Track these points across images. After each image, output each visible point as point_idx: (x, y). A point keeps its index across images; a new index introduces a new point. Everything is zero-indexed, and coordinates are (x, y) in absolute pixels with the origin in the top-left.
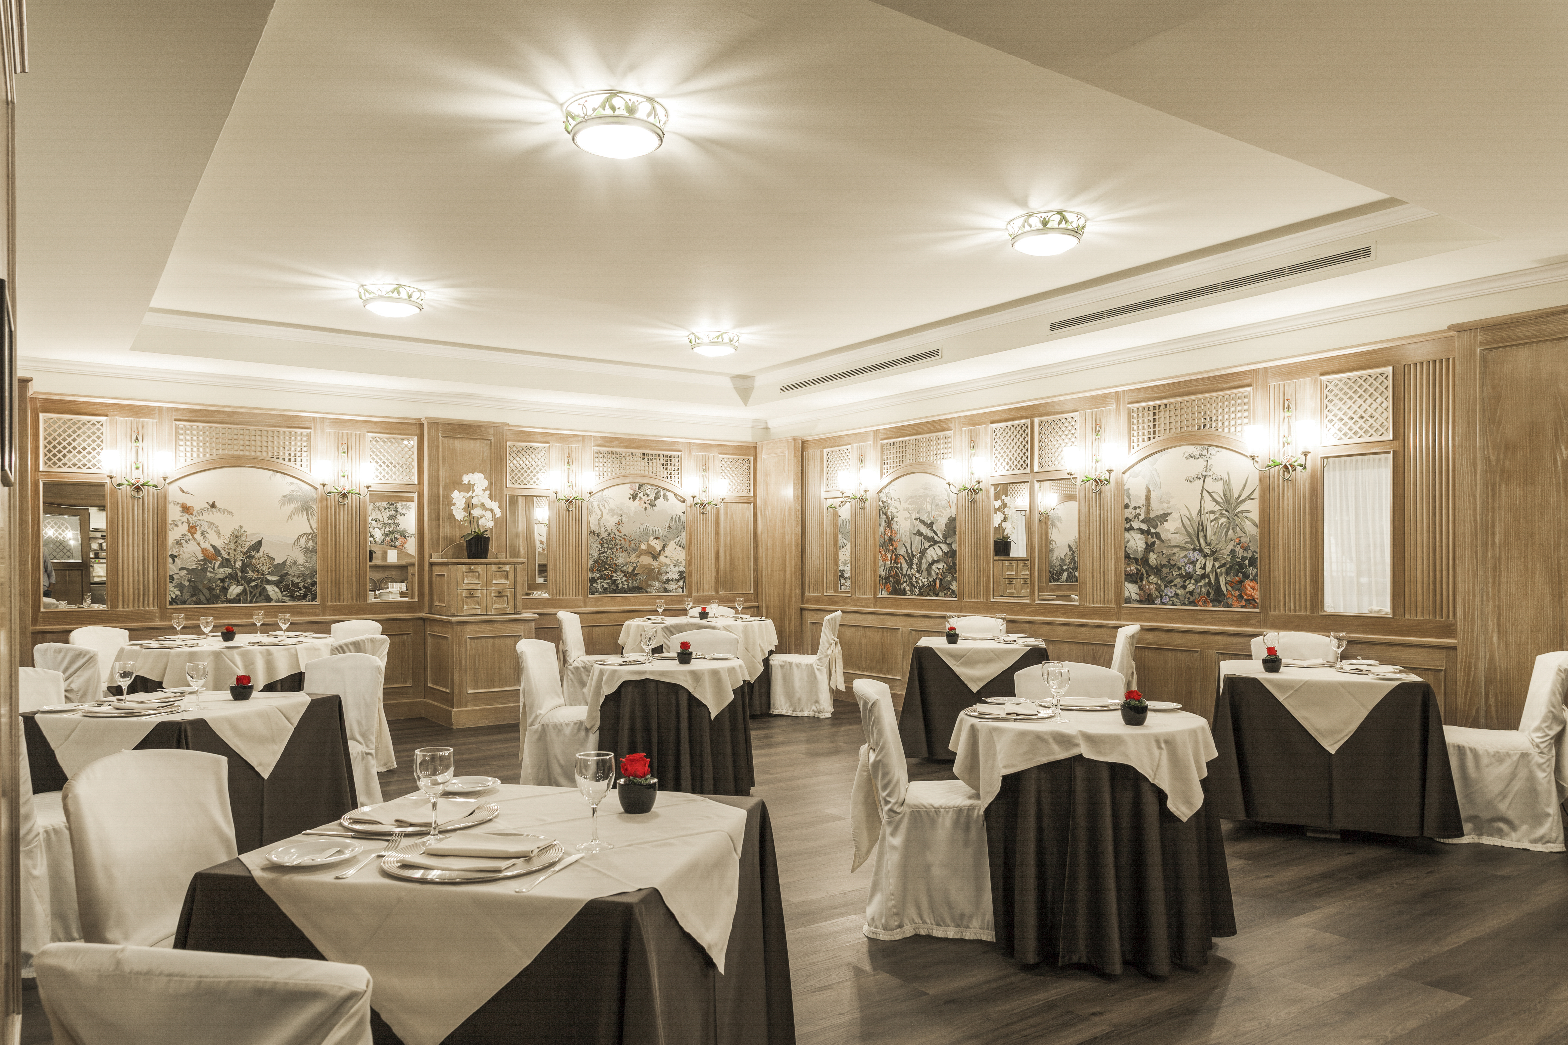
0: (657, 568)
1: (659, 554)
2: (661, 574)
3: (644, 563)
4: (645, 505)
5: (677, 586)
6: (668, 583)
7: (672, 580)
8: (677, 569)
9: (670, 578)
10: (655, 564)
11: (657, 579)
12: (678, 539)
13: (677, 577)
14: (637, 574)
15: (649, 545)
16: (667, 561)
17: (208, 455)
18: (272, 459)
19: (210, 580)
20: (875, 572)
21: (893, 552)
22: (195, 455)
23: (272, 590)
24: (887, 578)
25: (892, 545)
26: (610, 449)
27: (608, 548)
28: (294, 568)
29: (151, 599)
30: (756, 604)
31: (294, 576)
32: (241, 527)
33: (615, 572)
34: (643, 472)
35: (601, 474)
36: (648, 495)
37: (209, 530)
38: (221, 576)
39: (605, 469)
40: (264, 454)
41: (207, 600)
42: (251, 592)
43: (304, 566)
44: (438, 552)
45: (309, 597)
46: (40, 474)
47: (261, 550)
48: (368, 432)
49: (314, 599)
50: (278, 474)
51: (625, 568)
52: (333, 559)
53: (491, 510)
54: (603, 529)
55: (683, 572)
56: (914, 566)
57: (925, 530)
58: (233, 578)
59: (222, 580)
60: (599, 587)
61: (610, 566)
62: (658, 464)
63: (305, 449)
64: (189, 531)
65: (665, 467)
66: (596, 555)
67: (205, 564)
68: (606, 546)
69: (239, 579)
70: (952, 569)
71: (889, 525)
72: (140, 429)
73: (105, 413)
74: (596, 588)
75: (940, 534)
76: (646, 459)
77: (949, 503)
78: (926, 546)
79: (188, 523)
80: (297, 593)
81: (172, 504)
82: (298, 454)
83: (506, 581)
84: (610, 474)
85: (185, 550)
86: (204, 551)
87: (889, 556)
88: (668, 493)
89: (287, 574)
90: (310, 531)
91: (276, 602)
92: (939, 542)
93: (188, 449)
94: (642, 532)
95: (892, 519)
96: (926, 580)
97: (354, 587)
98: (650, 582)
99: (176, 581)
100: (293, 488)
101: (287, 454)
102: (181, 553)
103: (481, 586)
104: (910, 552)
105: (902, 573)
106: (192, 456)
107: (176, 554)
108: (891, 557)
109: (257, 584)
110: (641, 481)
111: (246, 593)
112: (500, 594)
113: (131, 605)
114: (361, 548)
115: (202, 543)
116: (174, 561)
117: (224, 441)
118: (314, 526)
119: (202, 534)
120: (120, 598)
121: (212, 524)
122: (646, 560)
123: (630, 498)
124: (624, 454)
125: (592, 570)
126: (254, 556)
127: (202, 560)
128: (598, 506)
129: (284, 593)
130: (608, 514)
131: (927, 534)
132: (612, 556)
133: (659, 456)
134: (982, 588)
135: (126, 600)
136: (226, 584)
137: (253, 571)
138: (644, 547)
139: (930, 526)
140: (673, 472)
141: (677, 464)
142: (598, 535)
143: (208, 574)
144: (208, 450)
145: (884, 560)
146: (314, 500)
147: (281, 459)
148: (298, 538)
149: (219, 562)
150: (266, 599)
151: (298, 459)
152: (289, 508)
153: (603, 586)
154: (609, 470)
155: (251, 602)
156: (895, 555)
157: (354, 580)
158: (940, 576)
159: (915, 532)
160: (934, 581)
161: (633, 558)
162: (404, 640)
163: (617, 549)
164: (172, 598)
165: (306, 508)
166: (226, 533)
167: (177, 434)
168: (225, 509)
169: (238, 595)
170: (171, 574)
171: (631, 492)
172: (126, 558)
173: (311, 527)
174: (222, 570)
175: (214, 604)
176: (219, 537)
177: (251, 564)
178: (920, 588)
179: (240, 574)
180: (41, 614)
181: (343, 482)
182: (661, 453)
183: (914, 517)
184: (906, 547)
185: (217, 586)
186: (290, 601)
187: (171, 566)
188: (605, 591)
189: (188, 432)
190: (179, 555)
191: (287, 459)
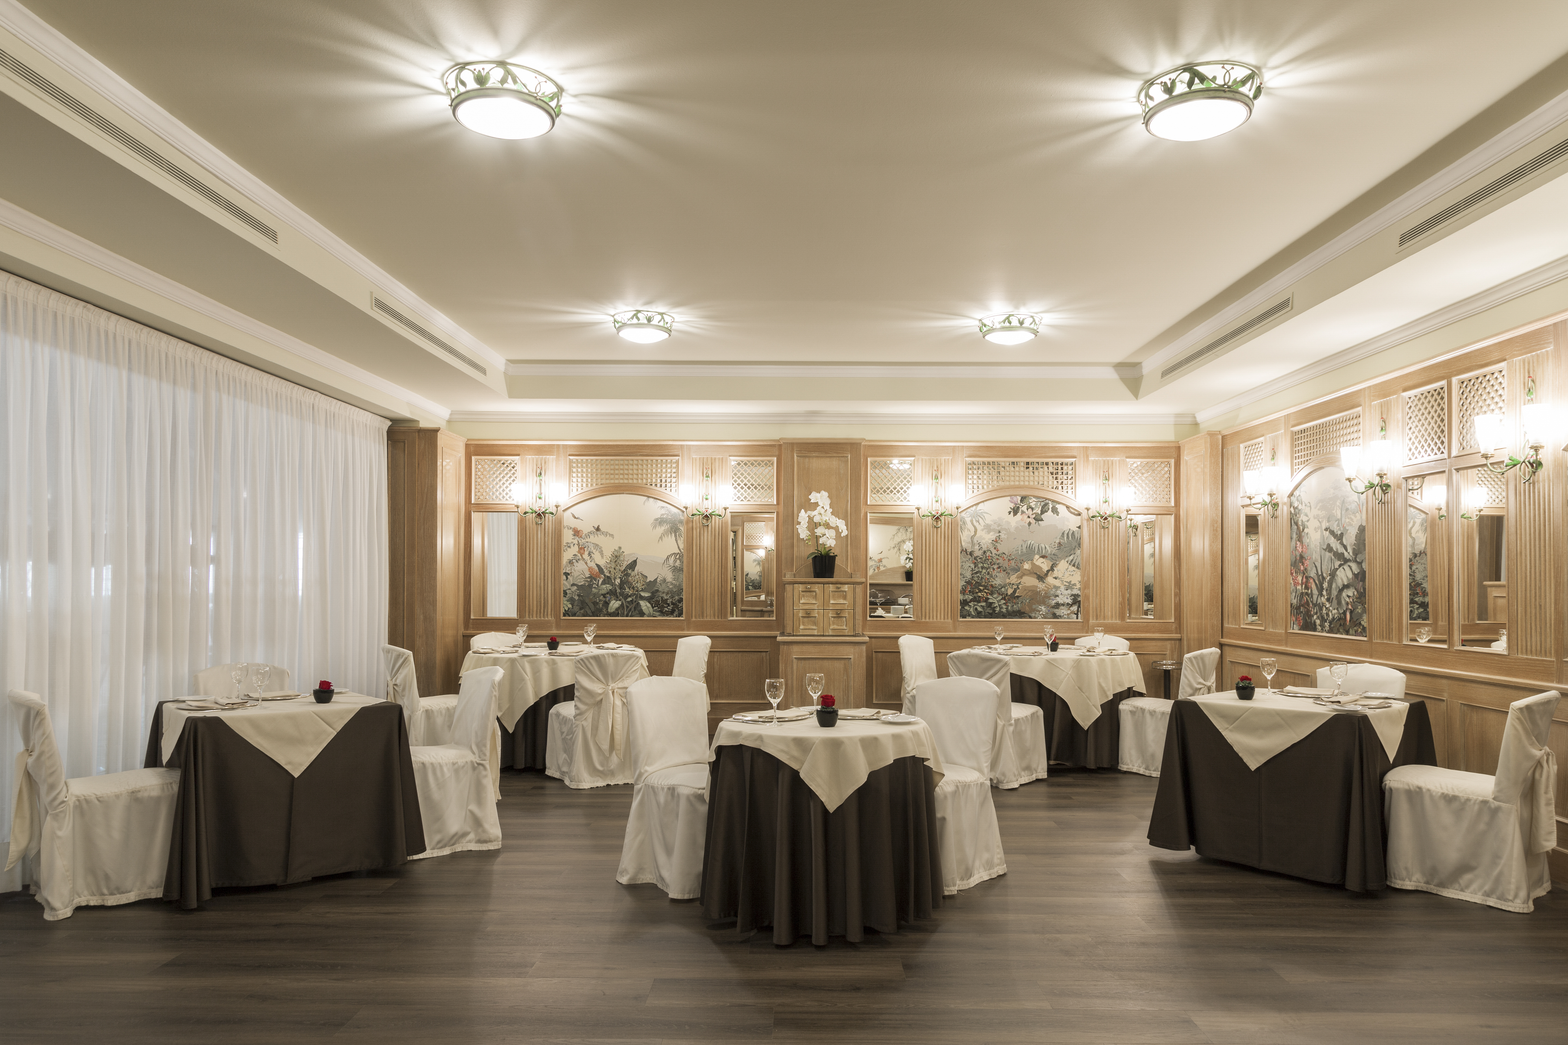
0: (1043, 590)
1: (1046, 575)
2: (1049, 598)
3: (1027, 585)
4: (1029, 520)
5: (1069, 612)
6: (1058, 608)
7: (1063, 605)
8: (1069, 592)
9: (1061, 602)
10: (1041, 586)
11: (1043, 603)
12: (1071, 558)
13: (1069, 601)
14: (1018, 597)
15: (1033, 564)
16: (1057, 583)
17: (594, 485)
18: (646, 486)
19: (595, 595)
20: (1286, 599)
21: (1304, 574)
22: (584, 485)
23: (645, 605)
24: (1298, 608)
25: (1303, 564)
26: (986, 460)
27: (983, 568)
28: (664, 585)
29: (549, 610)
30: (1178, 636)
31: (664, 592)
32: (620, 548)
33: (992, 594)
34: (1027, 483)
35: (975, 487)
36: (1032, 509)
37: (594, 551)
38: (603, 592)
39: (980, 481)
40: (640, 481)
41: (592, 613)
42: (627, 607)
43: (672, 584)
44: (792, 571)
45: (676, 613)
46: (472, 506)
47: (636, 569)
48: (730, 456)
49: (680, 615)
50: (651, 500)
51: (1003, 589)
52: (698, 576)
53: (836, 529)
54: (977, 547)
55: (1078, 595)
56: (1324, 593)
57: (1335, 545)
58: (613, 593)
59: (604, 595)
60: (972, 610)
61: (985, 587)
62: (1046, 473)
63: (674, 475)
64: (579, 552)
65: (1055, 476)
66: (968, 575)
67: (591, 581)
68: (980, 565)
69: (618, 594)
70: (1362, 596)
71: (1300, 539)
72: (543, 465)
73: (518, 453)
74: (969, 611)
75: (1350, 550)
76: (1031, 468)
77: (1359, 505)
78: (1337, 566)
79: (578, 544)
80: (666, 609)
81: (566, 528)
82: (669, 480)
83: (845, 602)
84: (985, 487)
85: (576, 568)
86: (590, 569)
87: (1300, 578)
88: (1058, 506)
89: (657, 591)
90: (677, 551)
91: (648, 617)
92: (1349, 560)
93: (579, 480)
94: (1024, 550)
95: (1303, 530)
96: (1336, 611)
97: (716, 604)
98: (1034, 606)
99: (568, 595)
100: (663, 511)
101: (659, 481)
102: (573, 571)
103: (818, 607)
104: (1320, 573)
105: (1312, 602)
106: (582, 486)
107: (569, 572)
108: (1302, 580)
109: (633, 600)
110: (1024, 493)
111: (623, 607)
112: (838, 615)
113: (534, 615)
114: (723, 567)
115: (589, 562)
116: (567, 578)
117: (607, 472)
118: (681, 547)
119: (589, 554)
120: (527, 609)
121: (597, 545)
122: (1030, 581)
123: (1010, 513)
124: (1003, 464)
125: (963, 592)
126: (630, 574)
127: (589, 578)
128: (972, 521)
129: (655, 608)
130: (983, 530)
131: (1337, 549)
132: (987, 577)
133: (1047, 464)
134: (1395, 625)
135: (531, 611)
136: (607, 599)
137: (629, 588)
138: (1027, 566)
139: (1339, 538)
140: (1065, 482)
141: (1070, 472)
142: (971, 554)
143: (593, 589)
144: (594, 480)
145: (1296, 584)
146: (681, 522)
147: (654, 485)
148: (668, 558)
149: (602, 579)
150: (639, 614)
151: (669, 485)
152: (661, 530)
153: (976, 609)
154: (985, 482)
155: (627, 616)
156: (1307, 578)
157: (716, 598)
158: (1350, 607)
159: (1325, 547)
160: (1344, 613)
161: (1013, 579)
162: (763, 658)
163: (994, 569)
164: (565, 610)
165: (674, 530)
166: (608, 553)
167: (571, 467)
168: (607, 532)
169: (617, 609)
170: (565, 589)
171: (1012, 505)
172: (531, 575)
173: (679, 547)
174: (604, 586)
175: (597, 616)
176: (602, 557)
177: (627, 582)
178: (1330, 623)
179: (618, 591)
180: (471, 621)
181: (707, 504)
182: (1050, 460)
183: (1324, 527)
184: (1316, 567)
185: (600, 600)
186: (660, 615)
187: (565, 582)
188: (979, 615)
189: (579, 465)
190: (571, 573)
191: (658, 485)
